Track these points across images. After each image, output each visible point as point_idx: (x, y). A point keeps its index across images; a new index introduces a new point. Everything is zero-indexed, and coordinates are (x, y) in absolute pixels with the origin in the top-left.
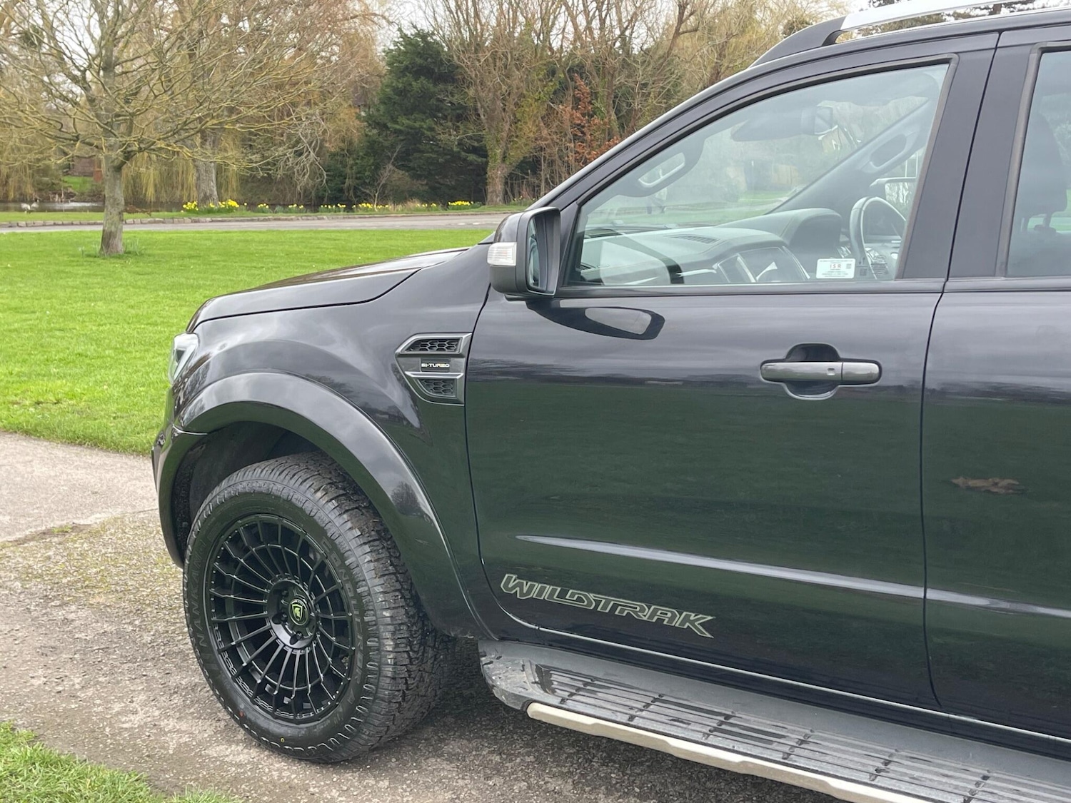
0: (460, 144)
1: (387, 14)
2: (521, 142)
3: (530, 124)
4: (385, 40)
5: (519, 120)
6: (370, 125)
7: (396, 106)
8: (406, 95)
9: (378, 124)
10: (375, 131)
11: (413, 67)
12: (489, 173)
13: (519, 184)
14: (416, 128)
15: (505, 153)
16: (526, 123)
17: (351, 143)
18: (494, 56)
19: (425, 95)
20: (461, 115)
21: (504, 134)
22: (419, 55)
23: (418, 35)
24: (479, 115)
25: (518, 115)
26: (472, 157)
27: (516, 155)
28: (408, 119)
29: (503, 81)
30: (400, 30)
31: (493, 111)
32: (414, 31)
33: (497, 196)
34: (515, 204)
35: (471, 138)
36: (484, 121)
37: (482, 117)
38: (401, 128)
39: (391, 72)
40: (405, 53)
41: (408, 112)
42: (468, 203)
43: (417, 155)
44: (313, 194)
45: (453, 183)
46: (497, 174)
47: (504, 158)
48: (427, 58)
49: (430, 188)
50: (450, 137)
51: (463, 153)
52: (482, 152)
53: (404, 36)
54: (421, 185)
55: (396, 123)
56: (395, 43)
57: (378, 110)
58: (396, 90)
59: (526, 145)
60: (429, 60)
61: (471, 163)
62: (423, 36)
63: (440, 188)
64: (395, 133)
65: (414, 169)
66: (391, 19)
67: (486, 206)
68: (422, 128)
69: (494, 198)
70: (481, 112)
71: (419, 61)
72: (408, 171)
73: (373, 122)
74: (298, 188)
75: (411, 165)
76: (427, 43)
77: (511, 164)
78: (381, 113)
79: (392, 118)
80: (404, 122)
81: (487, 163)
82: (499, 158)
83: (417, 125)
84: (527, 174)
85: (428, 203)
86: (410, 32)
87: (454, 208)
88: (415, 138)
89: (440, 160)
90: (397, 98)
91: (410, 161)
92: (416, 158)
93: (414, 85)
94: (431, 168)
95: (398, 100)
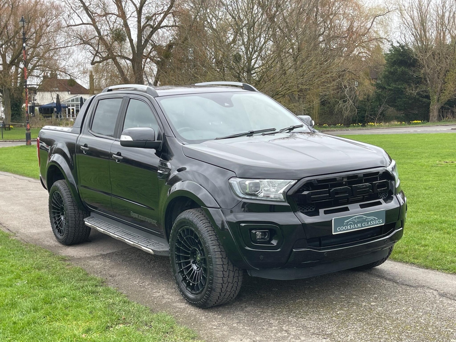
0: (418, 94)
1: (387, 38)
2: (446, 93)
3: (451, 84)
4: (386, 48)
5: (446, 83)
6: (377, 88)
7: (390, 79)
8: (394, 74)
9: (381, 87)
10: (380, 90)
11: (398, 61)
12: (431, 107)
13: (446, 112)
15: (439, 98)
16: (449, 83)
17: (369, 96)
18: (433, 54)
19: (404, 73)
20: (419, 81)
21: (439, 89)
22: (401, 55)
23: (400, 46)
24: (427, 81)
25: (446, 80)
26: (424, 100)
27: (445, 98)
28: (395, 84)
29: (437, 65)
30: (392, 45)
31: (433, 79)
32: (398, 45)
33: (435, 118)
34: (444, 121)
35: (423, 91)
36: (429, 83)
37: (428, 81)
38: (392, 88)
39: (387, 63)
40: (395, 54)
41: (395, 81)
42: (420, 121)
43: (399, 100)
44: (351, 119)
45: (417, 112)
46: (434, 108)
47: (438, 101)
48: (404, 56)
49: (405, 114)
50: (412, 91)
51: (421, 98)
52: (428, 97)
53: (393, 47)
54: (401, 114)
55: (390, 86)
56: (390, 50)
57: (381, 81)
58: (390, 73)
59: (449, 94)
60: (405, 57)
61: (424, 103)
62: (403, 47)
63: (410, 115)
64: (389, 90)
65: (398, 106)
66: (389, 39)
67: (429, 123)
68: (402, 88)
69: (433, 119)
70: (428, 79)
71: (400, 58)
72: (395, 107)
73: (379, 86)
74: (344, 117)
75: (396, 104)
76: (404, 49)
77: (442, 103)
78: (383, 82)
79: (388, 84)
80: (393, 85)
81: (429, 104)
82: (436, 100)
83: (399, 87)
84: (453, 107)
85: (401, 122)
86: (396, 45)
87: (413, 124)
88: (399, 92)
89: (410, 102)
90: (390, 75)
91: (395, 103)
92: (398, 101)
93: (398, 70)
94: (406, 105)
95: (391, 76)
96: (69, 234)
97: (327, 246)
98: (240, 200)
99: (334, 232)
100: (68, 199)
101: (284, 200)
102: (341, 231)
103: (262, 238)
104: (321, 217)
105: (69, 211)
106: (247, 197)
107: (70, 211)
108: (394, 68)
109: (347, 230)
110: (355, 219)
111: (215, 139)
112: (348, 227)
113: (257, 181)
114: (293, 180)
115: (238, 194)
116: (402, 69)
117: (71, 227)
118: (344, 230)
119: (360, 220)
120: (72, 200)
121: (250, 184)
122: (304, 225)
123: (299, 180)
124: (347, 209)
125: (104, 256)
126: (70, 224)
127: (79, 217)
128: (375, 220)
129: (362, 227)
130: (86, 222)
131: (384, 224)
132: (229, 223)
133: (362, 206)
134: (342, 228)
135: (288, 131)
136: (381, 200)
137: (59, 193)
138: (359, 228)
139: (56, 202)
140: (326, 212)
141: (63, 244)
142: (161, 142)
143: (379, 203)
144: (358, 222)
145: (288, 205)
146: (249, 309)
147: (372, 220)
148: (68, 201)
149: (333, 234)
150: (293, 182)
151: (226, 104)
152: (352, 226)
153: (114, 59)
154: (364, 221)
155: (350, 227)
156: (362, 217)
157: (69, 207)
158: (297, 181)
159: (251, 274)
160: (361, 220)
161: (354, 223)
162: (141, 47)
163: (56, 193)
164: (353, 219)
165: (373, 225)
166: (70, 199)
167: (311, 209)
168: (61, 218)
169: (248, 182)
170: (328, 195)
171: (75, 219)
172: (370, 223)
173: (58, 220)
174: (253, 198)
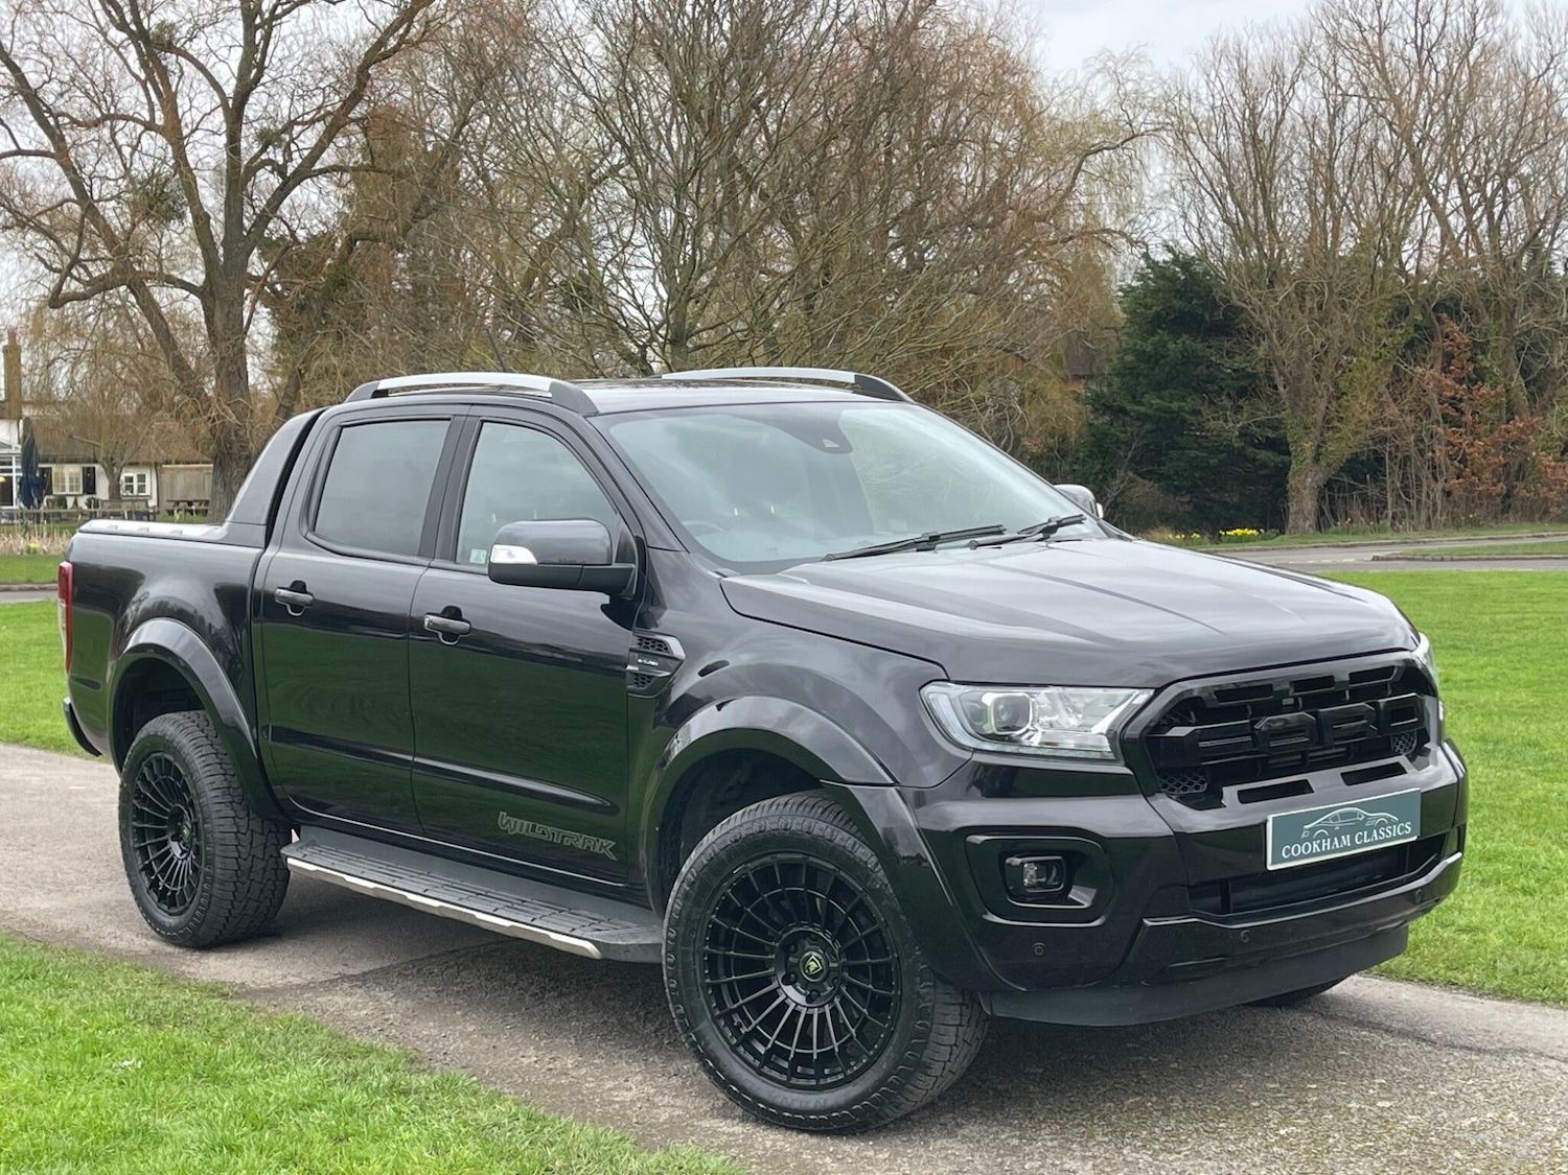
0: (1244, 433)
1: (1128, 229)
2: (1346, 429)
3: (1363, 399)
4: (1123, 269)
5: (1343, 393)
6: (1097, 410)
7: (1141, 378)
8: (1156, 363)
9: (1110, 407)
10: (1107, 418)
11: (1168, 314)
12: (1292, 482)
13: (1344, 498)
14: (1173, 412)
15: (1319, 447)
16: (1356, 397)
17: (1064, 438)
18: (1301, 291)
19: (1188, 359)
20: (1247, 387)
21: (1319, 417)
22: (1179, 294)
23: (1175, 261)
24: (1276, 387)
25: (1343, 384)
26: (1263, 455)
27: (1340, 449)
28: (1161, 398)
29: (1315, 330)
30: (1146, 256)
31: (1299, 379)
32: (1168, 257)
33: (1305, 519)
34: (1337, 532)
35: (1260, 425)
36: (1284, 396)
37: (1281, 389)
38: (1149, 411)
39: (1129, 321)
40: (1156, 291)
41: (1158, 388)
42: (1255, 532)
43: (1174, 454)
45: (1236, 500)
46: (1304, 485)
47: (1316, 460)
48: (1192, 299)
49: (1195, 507)
50: (1227, 424)
51: (1250, 450)
52: (1279, 446)
53: (1153, 265)
54: (1180, 504)
55: (1140, 403)
56: (1142, 277)
57: (1110, 385)
58: (1143, 357)
59: (1357, 433)
60: (1195, 301)
61: (1264, 465)
62: (1185, 264)
63: (1210, 508)
64: (1137, 419)
65: (1169, 477)
66: (1134, 236)
67: (1285, 537)
68: (1183, 411)
69: (1301, 522)
70: (1279, 381)
71: (1177, 304)
72: (1159, 481)
73: (1100, 404)
75: (1164, 470)
76: (1192, 275)
77: (1329, 465)
78: (1115, 388)
79: (1134, 397)
80: (1152, 402)
81: (1286, 468)
82: (1309, 454)
83: (1175, 405)
84: (1364, 481)
85: (1186, 533)
86: (1162, 257)
87: (1231, 540)
88: (1171, 427)
89: (1211, 461)
90: (1142, 366)
91: (1163, 464)
92: (1172, 460)
93: (1171, 346)
94: (1197, 475)
95: (1144, 370)
96: (213, 907)
97: (1246, 910)
98: (967, 755)
99: (1273, 863)
100: (211, 779)
101: (1111, 756)
102: (1292, 859)
103: (1040, 885)
104: (1230, 813)
105: (216, 822)
106: (987, 746)
107: (222, 821)
108: (1156, 338)
109: (1312, 855)
110: (1335, 818)
111: (823, 560)
112: (1315, 846)
113: (1019, 693)
114: (1137, 691)
115: (956, 736)
116: (1184, 342)
117: (222, 882)
118: (1302, 856)
119: (1349, 822)
120: (225, 784)
121: (997, 702)
122: (1181, 839)
123: (1158, 691)
124: (1303, 788)
125: (362, 979)
126: (218, 871)
127: (251, 843)
128: (1391, 823)
129: (1354, 846)
130: (290, 861)
131: (1414, 838)
132: (929, 836)
133: (1351, 779)
134: (1296, 850)
135: (1041, 536)
136: (1402, 760)
137: (171, 758)
138: (1346, 849)
139: (154, 793)
140: (1245, 797)
141: (180, 946)
142: (631, 569)
143: (1397, 770)
144: (1343, 831)
145: (1128, 771)
146: (972, 1129)
147: (1382, 824)
148: (211, 787)
149: (1270, 868)
150: (1142, 697)
151: (829, 444)
152: (1327, 844)
153: (138, 287)
154: (1360, 826)
155: (1320, 846)
156: (1354, 814)
157: (218, 807)
158: (1152, 692)
159: (991, 1010)
160: (1354, 826)
161: (1334, 834)
162: (241, 245)
163: (159, 760)
164: (1327, 819)
165: (1386, 840)
166: (219, 781)
167: (1197, 788)
168: (168, 852)
169: (989, 697)
170: (1249, 738)
171: (238, 851)
172: (1378, 834)
173: (160, 859)
174: (1009, 748)
